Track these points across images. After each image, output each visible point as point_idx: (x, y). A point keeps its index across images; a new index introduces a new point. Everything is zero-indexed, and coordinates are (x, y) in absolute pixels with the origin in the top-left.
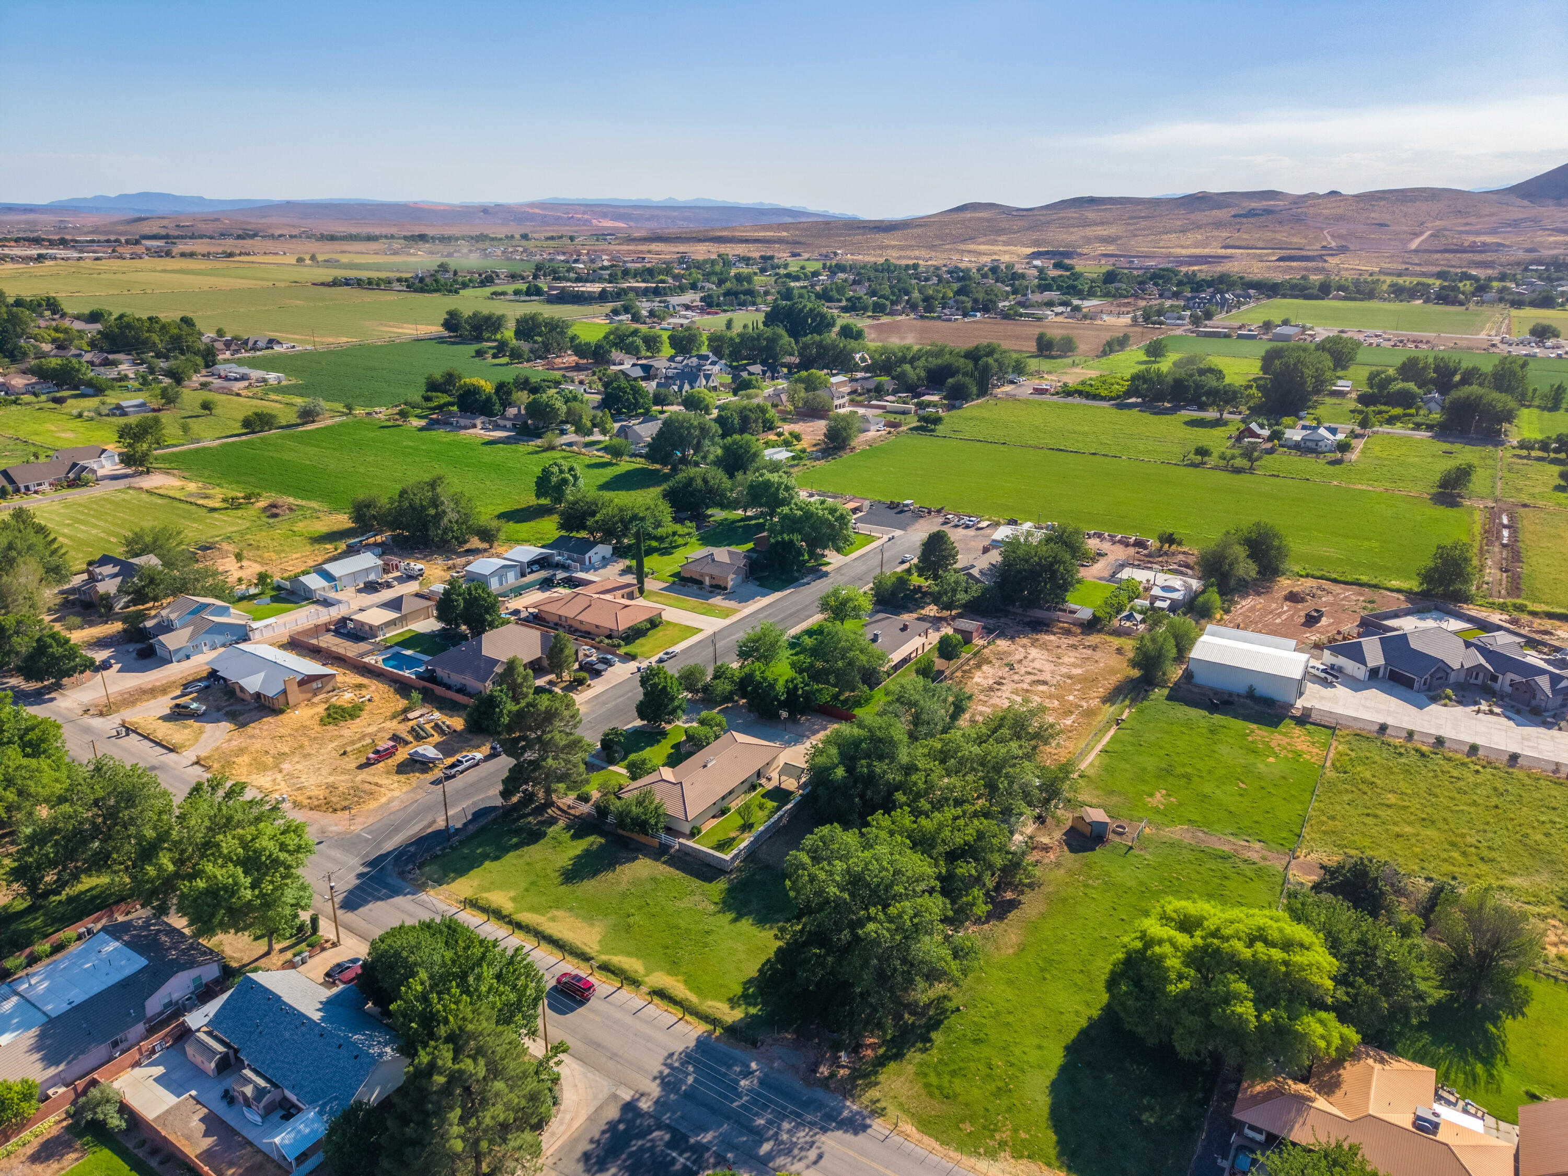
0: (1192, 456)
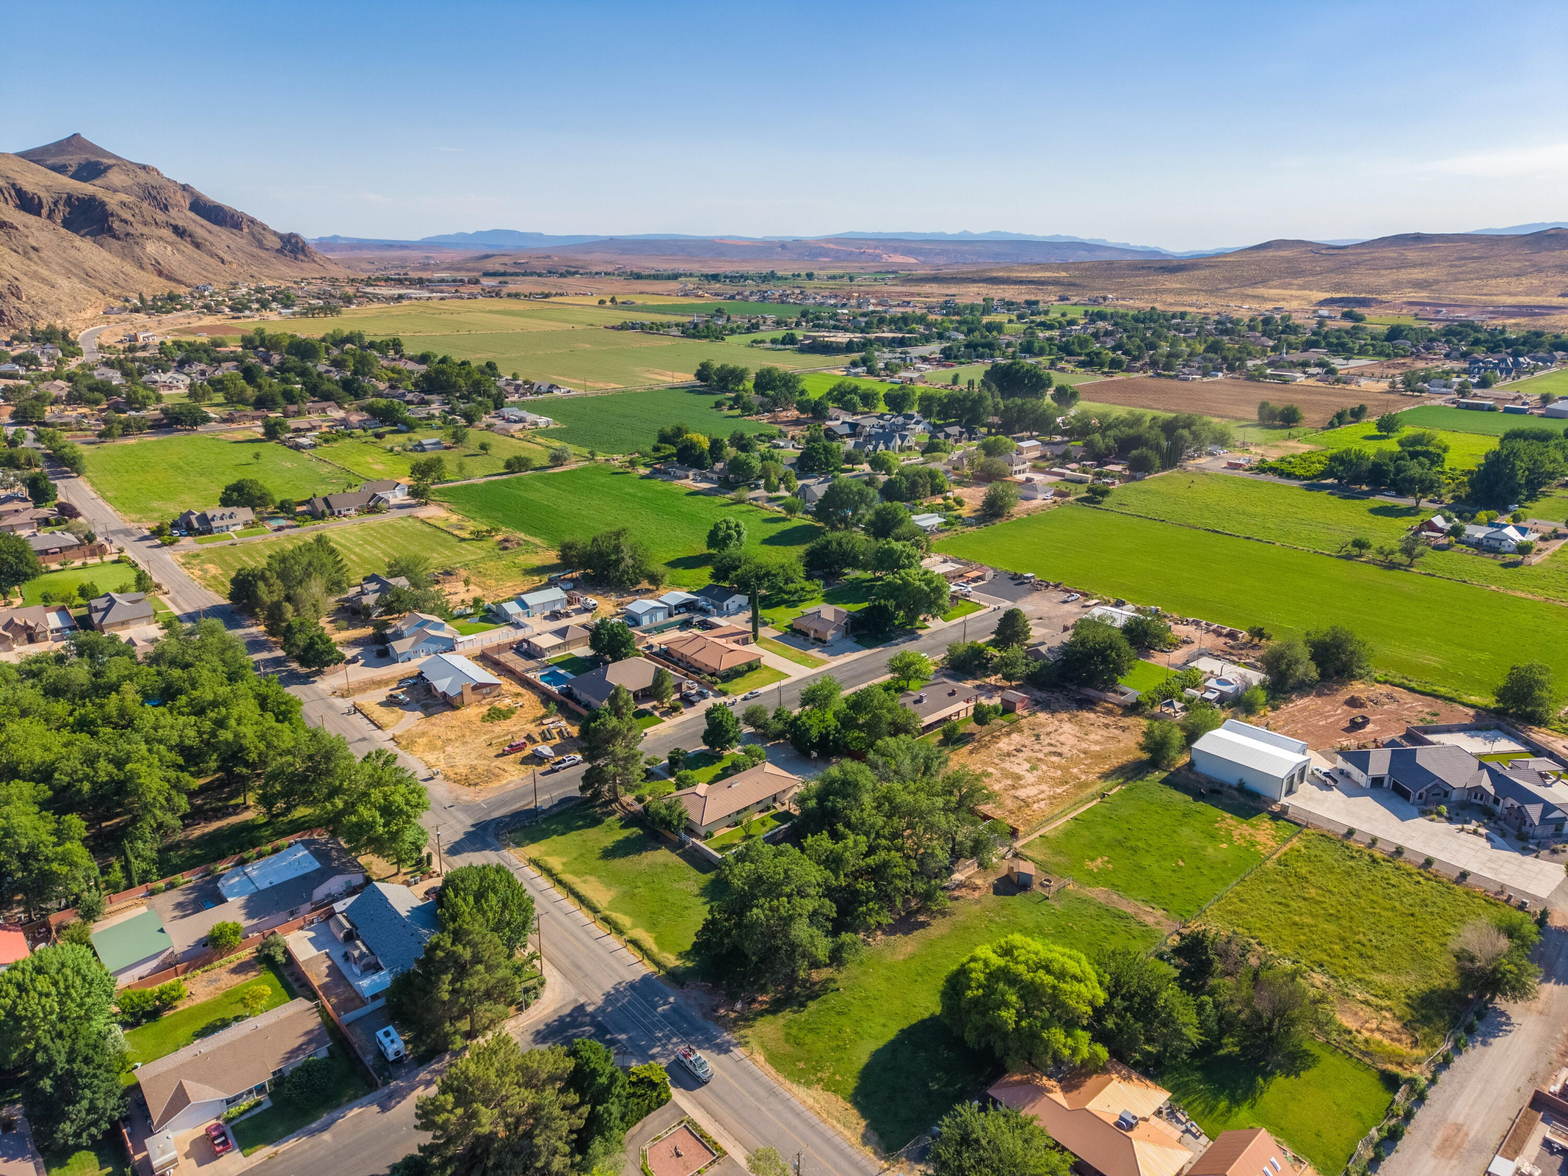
0: (1349, 547)
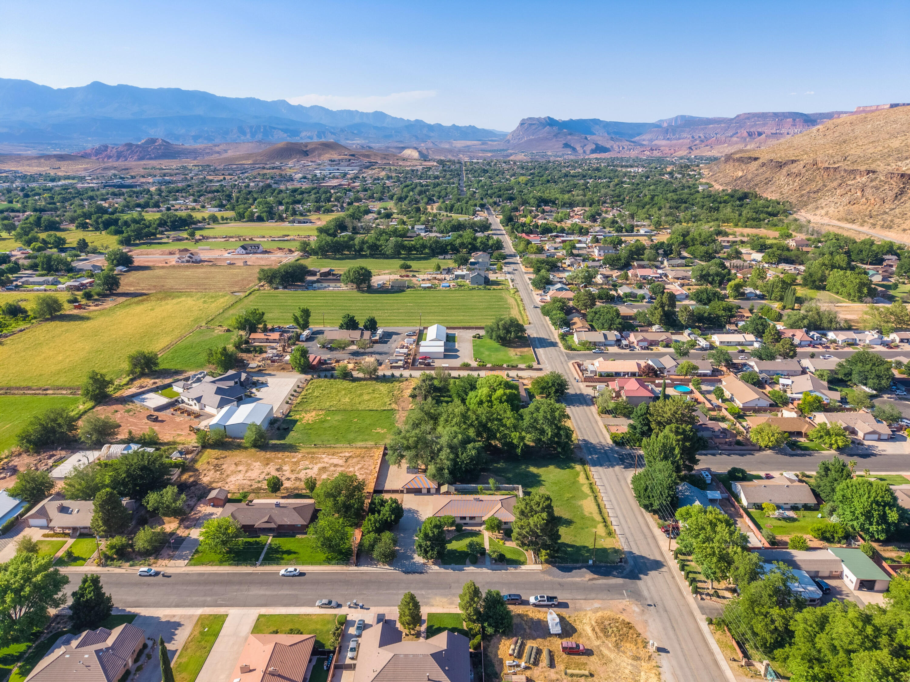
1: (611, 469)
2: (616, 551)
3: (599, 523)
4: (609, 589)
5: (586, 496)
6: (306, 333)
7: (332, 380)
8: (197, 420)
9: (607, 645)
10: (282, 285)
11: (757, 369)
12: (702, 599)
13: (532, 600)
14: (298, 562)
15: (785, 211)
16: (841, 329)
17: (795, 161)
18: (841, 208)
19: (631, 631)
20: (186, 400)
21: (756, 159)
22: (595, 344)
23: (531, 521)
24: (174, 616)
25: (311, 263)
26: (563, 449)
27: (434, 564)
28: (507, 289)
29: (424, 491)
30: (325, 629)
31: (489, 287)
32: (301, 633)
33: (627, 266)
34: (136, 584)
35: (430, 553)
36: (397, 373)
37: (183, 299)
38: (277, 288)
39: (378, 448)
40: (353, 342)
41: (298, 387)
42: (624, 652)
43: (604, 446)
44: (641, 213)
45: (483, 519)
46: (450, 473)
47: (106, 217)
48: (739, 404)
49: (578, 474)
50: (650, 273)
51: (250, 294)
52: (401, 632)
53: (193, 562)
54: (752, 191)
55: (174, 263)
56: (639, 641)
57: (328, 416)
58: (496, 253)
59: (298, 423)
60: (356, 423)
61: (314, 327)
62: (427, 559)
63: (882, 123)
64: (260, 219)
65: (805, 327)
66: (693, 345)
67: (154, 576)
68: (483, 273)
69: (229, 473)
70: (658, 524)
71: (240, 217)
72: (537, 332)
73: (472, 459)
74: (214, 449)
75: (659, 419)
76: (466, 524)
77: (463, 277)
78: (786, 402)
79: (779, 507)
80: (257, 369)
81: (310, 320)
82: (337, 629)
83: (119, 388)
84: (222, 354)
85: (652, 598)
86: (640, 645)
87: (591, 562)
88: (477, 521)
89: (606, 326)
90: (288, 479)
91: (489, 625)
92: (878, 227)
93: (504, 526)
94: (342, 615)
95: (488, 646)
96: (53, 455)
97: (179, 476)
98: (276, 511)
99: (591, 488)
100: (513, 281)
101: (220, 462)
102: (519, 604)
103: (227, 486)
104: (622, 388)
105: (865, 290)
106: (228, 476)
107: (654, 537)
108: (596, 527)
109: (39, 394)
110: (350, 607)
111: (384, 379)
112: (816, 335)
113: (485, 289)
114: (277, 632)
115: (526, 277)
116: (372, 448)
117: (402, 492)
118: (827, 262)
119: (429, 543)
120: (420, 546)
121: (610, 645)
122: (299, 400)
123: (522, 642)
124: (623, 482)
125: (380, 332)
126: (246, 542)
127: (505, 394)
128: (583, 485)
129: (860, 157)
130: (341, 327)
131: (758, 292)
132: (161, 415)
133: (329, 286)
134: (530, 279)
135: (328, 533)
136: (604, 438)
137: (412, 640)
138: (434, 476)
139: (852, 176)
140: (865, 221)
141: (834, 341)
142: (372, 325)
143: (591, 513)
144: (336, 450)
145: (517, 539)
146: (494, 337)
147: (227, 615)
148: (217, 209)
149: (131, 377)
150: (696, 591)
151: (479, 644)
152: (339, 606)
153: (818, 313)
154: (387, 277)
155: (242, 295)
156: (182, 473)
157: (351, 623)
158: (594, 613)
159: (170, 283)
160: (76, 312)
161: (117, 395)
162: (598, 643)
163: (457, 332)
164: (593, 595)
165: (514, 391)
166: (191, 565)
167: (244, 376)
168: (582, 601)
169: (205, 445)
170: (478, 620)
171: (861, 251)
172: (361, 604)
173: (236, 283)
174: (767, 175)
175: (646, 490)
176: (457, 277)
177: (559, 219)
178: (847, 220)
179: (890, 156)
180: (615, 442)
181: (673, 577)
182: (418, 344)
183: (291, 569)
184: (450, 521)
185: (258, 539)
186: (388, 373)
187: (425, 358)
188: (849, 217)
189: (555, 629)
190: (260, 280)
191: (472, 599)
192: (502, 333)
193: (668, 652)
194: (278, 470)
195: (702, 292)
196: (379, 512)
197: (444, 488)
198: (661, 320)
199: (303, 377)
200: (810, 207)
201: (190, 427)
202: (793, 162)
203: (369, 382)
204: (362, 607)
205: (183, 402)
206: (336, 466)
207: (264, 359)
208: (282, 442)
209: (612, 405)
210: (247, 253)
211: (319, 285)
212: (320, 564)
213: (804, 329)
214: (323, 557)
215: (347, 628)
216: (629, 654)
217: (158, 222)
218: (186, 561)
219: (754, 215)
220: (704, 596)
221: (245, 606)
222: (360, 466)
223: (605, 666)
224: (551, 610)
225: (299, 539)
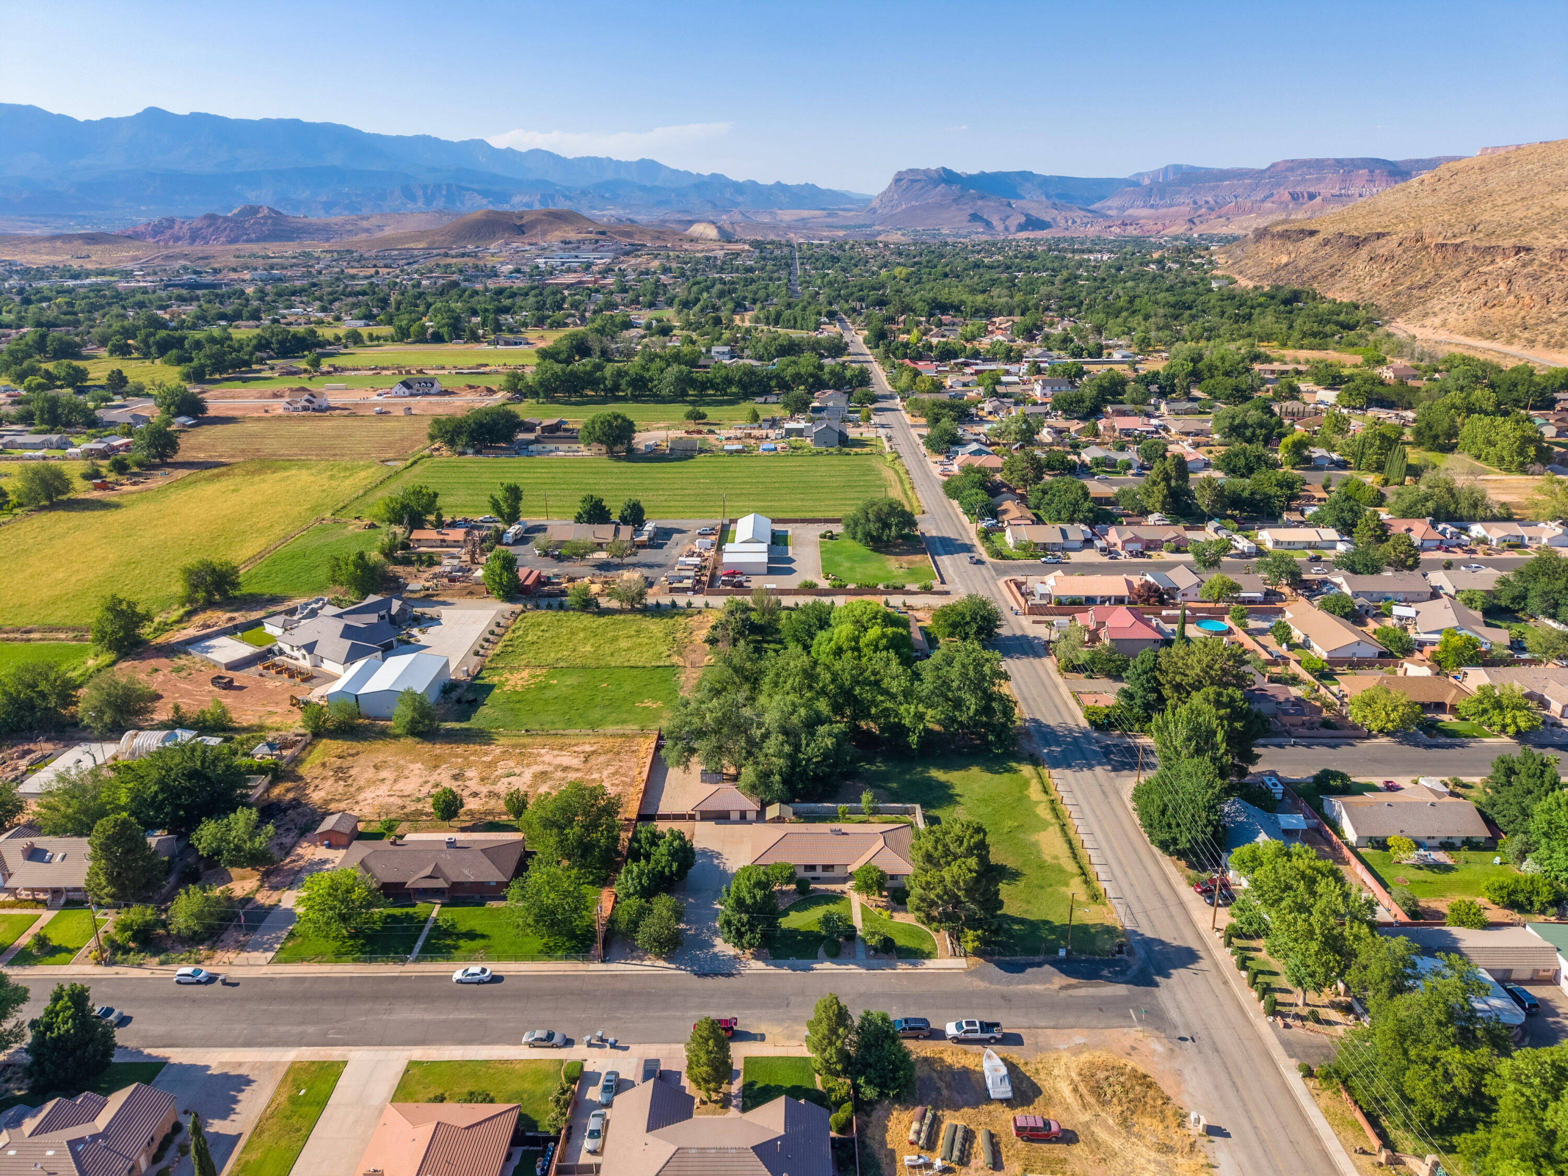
1: (1086, 773)
2: (1110, 931)
3: (1072, 876)
4: (1102, 1007)
5: (1043, 825)
6: (513, 530)
7: (561, 613)
8: (306, 686)
9: (1105, 1121)
10: (473, 446)
11: (1347, 590)
12: (1287, 1026)
13: (951, 1029)
14: (489, 954)
15: (1369, 321)
16: (1495, 519)
17: (1384, 235)
18: (1469, 314)
19: (1151, 1093)
20: (287, 649)
21: (1312, 233)
22: (1045, 547)
23: (946, 874)
24: (240, 1064)
25: (526, 410)
26: (998, 736)
27: (756, 957)
28: (881, 454)
29: (735, 816)
30: (540, 1090)
31: (846, 450)
32: (492, 1101)
33: (1095, 412)
34: (169, 1000)
35: (747, 937)
36: (681, 600)
37: (293, 472)
38: (463, 453)
39: (646, 736)
40: (599, 547)
41: (498, 625)
42: (1140, 1136)
43: (1071, 731)
44: (1113, 325)
45: (850, 869)
46: (784, 781)
47: (162, 333)
48: (1320, 652)
49: (1026, 783)
50: (1136, 423)
51: (415, 463)
52: (693, 1098)
53: (283, 955)
54: (1306, 287)
55: (280, 411)
56: (1169, 1113)
57: (552, 677)
58: (859, 392)
59: (497, 691)
60: (606, 690)
61: (529, 519)
62: (743, 948)
63: (1536, 167)
64: (437, 338)
65: (1429, 514)
66: (1226, 548)
67: (206, 983)
68: (836, 426)
69: (362, 783)
70: (1188, 877)
71: (403, 335)
72: (938, 528)
73: (826, 756)
74: (336, 738)
75: (1178, 678)
76: (816, 879)
77: (800, 432)
78: (1408, 649)
79: (1419, 845)
80: (422, 594)
81: (522, 505)
82: (564, 1092)
83: (165, 627)
84: (357, 566)
85: (1187, 1026)
86: (1171, 1121)
87: (1062, 953)
88: (837, 873)
89: (1064, 515)
90: (475, 795)
91: (868, 1082)
92: (1539, 346)
93: (889, 884)
94: (574, 1063)
95: (866, 1124)
96: (30, 752)
97: (267, 790)
98: (449, 856)
99: (1054, 810)
100: (889, 439)
101: (346, 763)
102: (925, 1038)
103: (357, 808)
104: (1101, 624)
105: (1532, 451)
106: (360, 789)
107: (1181, 904)
108: (1067, 884)
109: (15, 639)
110: (590, 1045)
111: (658, 611)
112: (1450, 529)
113: (840, 453)
114: (441, 1099)
115: (914, 432)
116: (634, 736)
117: (692, 817)
118: (1458, 402)
119: (745, 917)
120: (728, 923)
121: (1111, 1122)
122: (498, 649)
123: (935, 1116)
124: (1113, 799)
125: (649, 527)
126: (389, 916)
127: (884, 635)
128: (1037, 803)
129: (1500, 225)
130: (579, 519)
131: (1335, 456)
132: (239, 677)
133: (557, 449)
134: (921, 436)
135: (550, 899)
136: (1073, 716)
137: (714, 1113)
138: (753, 787)
139: (1489, 259)
140: (1514, 336)
141: (1483, 541)
142: (635, 515)
143: (1056, 858)
144: (567, 741)
145: (918, 909)
146: (859, 535)
147: (345, 1063)
148: (362, 322)
149: (188, 607)
150: (1274, 1010)
151: (849, 1122)
152: (568, 1043)
153: (1450, 491)
154: (662, 434)
155: (400, 465)
156: (273, 784)
157: (592, 1078)
158: (1074, 1054)
159: (271, 445)
160: (97, 495)
161: (159, 640)
162: (1085, 1117)
163: (790, 529)
164: (1071, 1020)
165: (900, 630)
166: (280, 962)
167: (396, 605)
168: (1049, 1032)
169: (319, 733)
170: (845, 1072)
171: (1515, 385)
172: (611, 1040)
173: (390, 445)
174: (1331, 261)
175: (1163, 813)
176: (789, 432)
177: (969, 335)
178: (1481, 334)
179: (1554, 222)
180: (1092, 723)
181: (1226, 983)
182: (719, 550)
183: (475, 969)
184: (786, 873)
185: (411, 910)
186: (666, 600)
187: (733, 574)
188: (1484, 330)
189: (999, 1088)
190: (432, 437)
191: (833, 1031)
192: (873, 527)
193: (1228, 1135)
194: (455, 777)
195: (1236, 455)
196: (647, 857)
197: (773, 811)
198: (1163, 504)
199: (508, 607)
200: (1413, 313)
201: (292, 697)
202: (1379, 236)
203: (630, 617)
204: (614, 1046)
205: (281, 652)
206: (565, 769)
207: (435, 576)
208: (464, 725)
209: (1084, 655)
210: (412, 395)
211: (540, 446)
212: (533, 959)
213: (1428, 519)
214: (537, 943)
215: (583, 1090)
216: (1150, 1139)
217: (254, 342)
218: (270, 955)
219: (1316, 328)
220: (1289, 1021)
221: (381, 1044)
222: (611, 770)
223: (1103, 1166)
224: (989, 1050)
225: (492, 910)
